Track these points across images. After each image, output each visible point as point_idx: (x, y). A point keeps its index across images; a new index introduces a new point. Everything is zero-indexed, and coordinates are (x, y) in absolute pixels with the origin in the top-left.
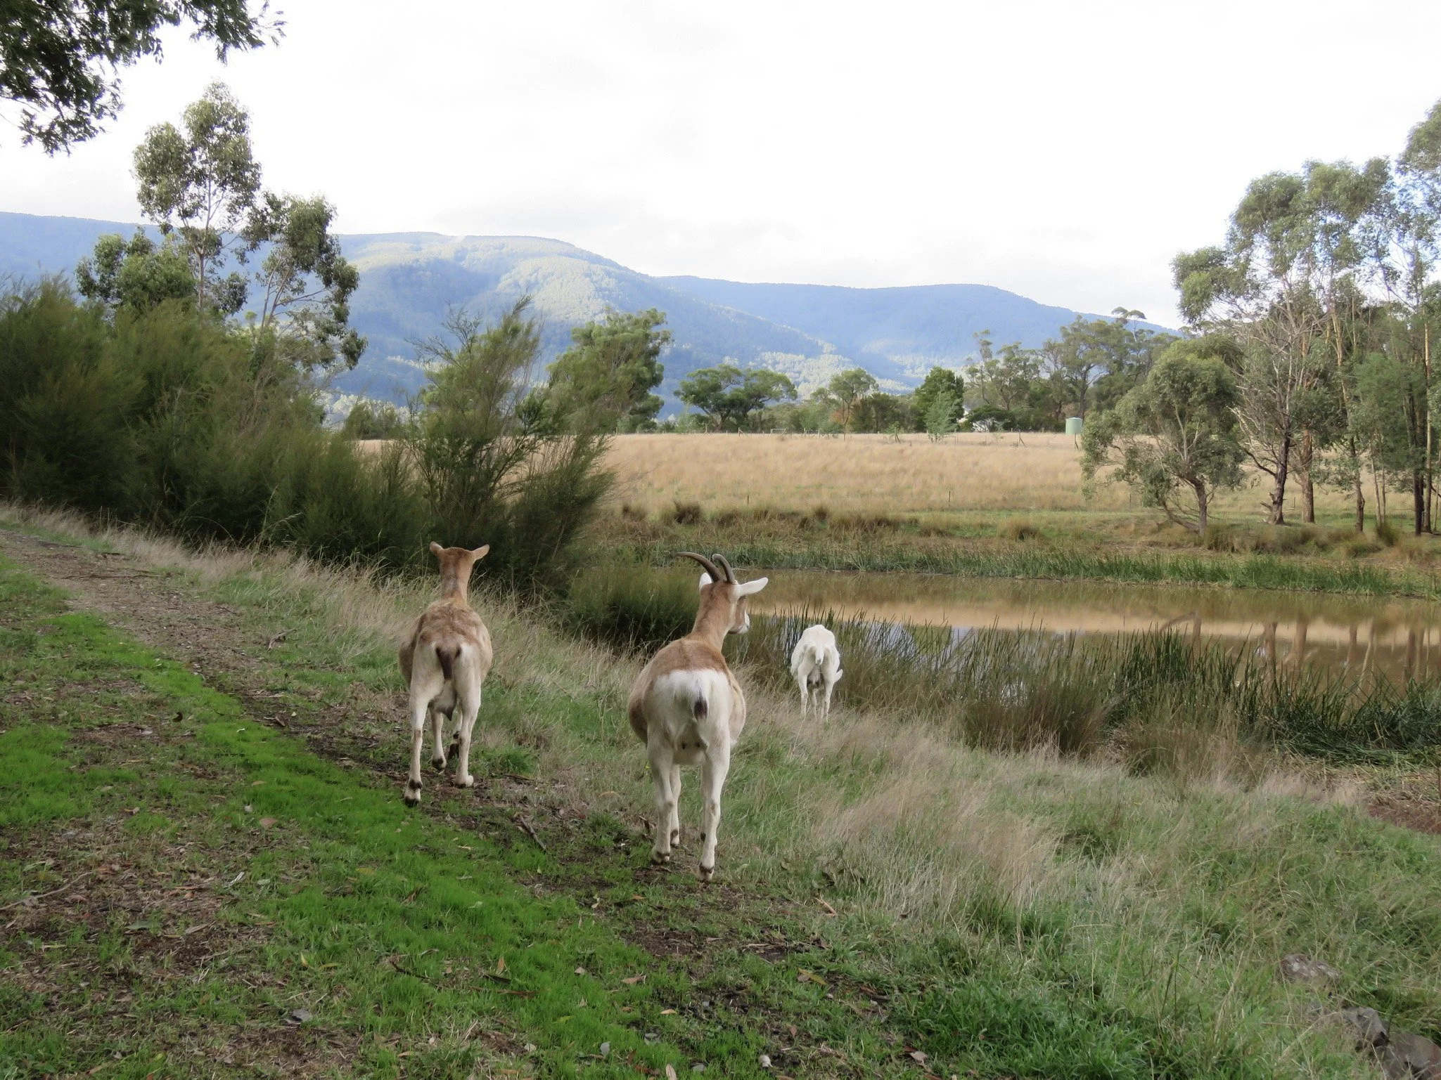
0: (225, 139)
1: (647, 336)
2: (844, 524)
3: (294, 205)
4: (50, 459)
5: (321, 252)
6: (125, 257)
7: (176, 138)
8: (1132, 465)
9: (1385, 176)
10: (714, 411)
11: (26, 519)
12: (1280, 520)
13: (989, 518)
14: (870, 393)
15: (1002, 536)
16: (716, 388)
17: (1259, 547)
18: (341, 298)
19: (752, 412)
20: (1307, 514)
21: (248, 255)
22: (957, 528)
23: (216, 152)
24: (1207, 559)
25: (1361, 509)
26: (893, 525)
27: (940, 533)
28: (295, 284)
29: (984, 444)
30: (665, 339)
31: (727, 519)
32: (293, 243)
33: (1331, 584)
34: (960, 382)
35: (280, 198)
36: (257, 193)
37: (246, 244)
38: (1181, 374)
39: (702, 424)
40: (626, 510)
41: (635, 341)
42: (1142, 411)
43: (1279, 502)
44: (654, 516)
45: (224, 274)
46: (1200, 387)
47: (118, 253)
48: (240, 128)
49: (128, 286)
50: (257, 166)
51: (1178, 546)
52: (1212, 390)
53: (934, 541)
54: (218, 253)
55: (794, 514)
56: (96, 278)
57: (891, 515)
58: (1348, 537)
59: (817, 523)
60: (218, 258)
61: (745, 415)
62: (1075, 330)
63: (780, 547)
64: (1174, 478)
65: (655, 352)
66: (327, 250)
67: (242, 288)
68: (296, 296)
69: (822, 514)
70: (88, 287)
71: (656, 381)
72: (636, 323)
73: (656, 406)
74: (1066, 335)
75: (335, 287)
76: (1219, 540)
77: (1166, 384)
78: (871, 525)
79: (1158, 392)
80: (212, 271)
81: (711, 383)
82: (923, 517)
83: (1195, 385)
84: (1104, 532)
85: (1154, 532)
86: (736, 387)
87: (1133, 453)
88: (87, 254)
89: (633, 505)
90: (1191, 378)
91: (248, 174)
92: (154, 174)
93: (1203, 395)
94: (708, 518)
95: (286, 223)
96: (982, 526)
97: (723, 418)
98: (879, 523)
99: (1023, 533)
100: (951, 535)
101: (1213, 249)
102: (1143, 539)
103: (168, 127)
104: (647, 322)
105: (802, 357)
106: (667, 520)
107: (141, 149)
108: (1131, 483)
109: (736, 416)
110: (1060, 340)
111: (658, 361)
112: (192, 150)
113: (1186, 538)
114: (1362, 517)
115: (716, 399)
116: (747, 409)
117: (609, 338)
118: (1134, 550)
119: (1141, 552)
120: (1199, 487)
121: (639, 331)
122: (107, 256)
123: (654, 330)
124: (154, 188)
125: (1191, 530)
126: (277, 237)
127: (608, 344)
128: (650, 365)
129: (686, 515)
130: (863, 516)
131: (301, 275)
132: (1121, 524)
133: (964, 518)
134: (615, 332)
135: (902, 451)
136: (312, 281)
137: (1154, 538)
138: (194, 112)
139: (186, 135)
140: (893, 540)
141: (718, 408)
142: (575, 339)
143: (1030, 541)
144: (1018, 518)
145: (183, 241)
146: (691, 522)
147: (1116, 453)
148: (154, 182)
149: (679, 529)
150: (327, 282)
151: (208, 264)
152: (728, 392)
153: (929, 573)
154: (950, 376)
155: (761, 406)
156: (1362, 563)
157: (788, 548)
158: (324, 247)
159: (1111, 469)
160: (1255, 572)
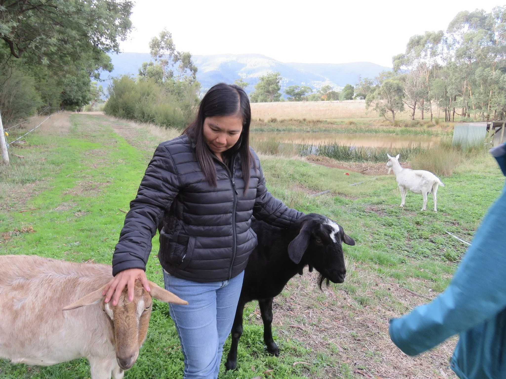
0: (167, 39)
1: (276, 78)
2: (310, 122)
3: (183, 53)
4: (123, 110)
5: (189, 64)
6: (148, 67)
7: (157, 39)
8: (377, 106)
9: (443, 34)
10: (293, 96)
11: (118, 121)
12: (414, 119)
13: (344, 120)
14: (330, 91)
15: (346, 124)
16: (293, 91)
17: (406, 126)
18: (194, 74)
19: (302, 96)
20: (422, 118)
21: (174, 65)
22: (336, 122)
23: (166, 42)
24: (392, 128)
25: (432, 116)
26: (321, 122)
27: (331, 123)
28: (185, 71)
29: (352, 103)
30: (281, 79)
31: (282, 121)
32: (183, 62)
33: (418, 134)
34: (353, 88)
35: (180, 52)
36: (175, 51)
37: (173, 62)
38: (388, 85)
39: (290, 100)
40: (260, 120)
41: (273, 80)
42: (379, 94)
43: (414, 115)
44: (266, 121)
45: (169, 69)
46: (393, 88)
47: (147, 66)
48: (170, 37)
49: (148, 73)
50: (175, 45)
51: (387, 126)
52: (396, 89)
53: (330, 125)
54: (168, 65)
55: (298, 120)
56: (142, 71)
57: (320, 120)
58: (428, 123)
59: (303, 122)
60: (168, 66)
61: (300, 97)
62: (383, 74)
63: (293, 127)
64: (387, 110)
65: (279, 82)
66: (191, 63)
67: (172, 73)
68: (185, 74)
69: (305, 120)
70: (141, 74)
71: (279, 89)
72: (274, 75)
73: (280, 95)
74: (380, 75)
75: (193, 71)
76: (397, 124)
77: (385, 88)
78: (316, 122)
79: (383, 90)
80: (167, 69)
81: (292, 90)
82: (328, 120)
83: (392, 88)
84: (370, 123)
85: (382, 122)
86: (298, 90)
87: (377, 104)
88: (140, 66)
89: (261, 119)
90: (391, 86)
91: (172, 47)
92: (153, 48)
93: (394, 90)
94: (279, 121)
95: (182, 58)
96: (342, 122)
97: (295, 98)
98: (318, 121)
99: (351, 123)
100: (334, 124)
101: (402, 54)
102: (379, 124)
103: (155, 37)
104: (276, 75)
105: (321, 82)
106: (269, 122)
107: (150, 42)
108: (377, 111)
109: (298, 97)
110: (379, 76)
111: (279, 84)
112: (161, 42)
113: (389, 124)
114: (432, 118)
115: (293, 93)
116: (301, 95)
117: (268, 79)
118: (377, 127)
119: (378, 127)
120: (393, 112)
121: (275, 77)
122: (144, 66)
123: (278, 77)
124: (153, 51)
125: (391, 122)
126: (180, 60)
127: (267, 81)
128: (277, 86)
129: (273, 121)
130: (314, 120)
131: (186, 69)
132: (375, 121)
133: (338, 120)
134: (269, 78)
135: (330, 105)
136: (188, 70)
137: (382, 124)
138: (161, 34)
139: (159, 39)
140: (320, 125)
141: (294, 95)
142: (260, 80)
143: (352, 125)
144: (351, 120)
145: (160, 62)
146: (274, 122)
147: (373, 104)
148: (153, 50)
149: (272, 124)
150: (191, 70)
151: (166, 67)
152: (296, 91)
153: (326, 133)
154: (351, 86)
155: (304, 95)
156: (430, 129)
157: (295, 127)
158: (190, 63)
159: (372, 108)
160: (402, 131)
